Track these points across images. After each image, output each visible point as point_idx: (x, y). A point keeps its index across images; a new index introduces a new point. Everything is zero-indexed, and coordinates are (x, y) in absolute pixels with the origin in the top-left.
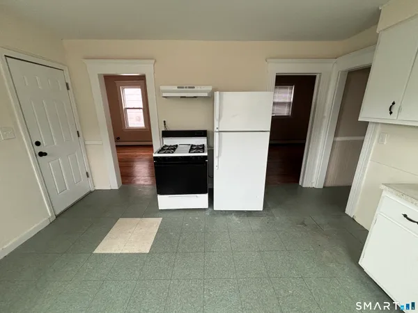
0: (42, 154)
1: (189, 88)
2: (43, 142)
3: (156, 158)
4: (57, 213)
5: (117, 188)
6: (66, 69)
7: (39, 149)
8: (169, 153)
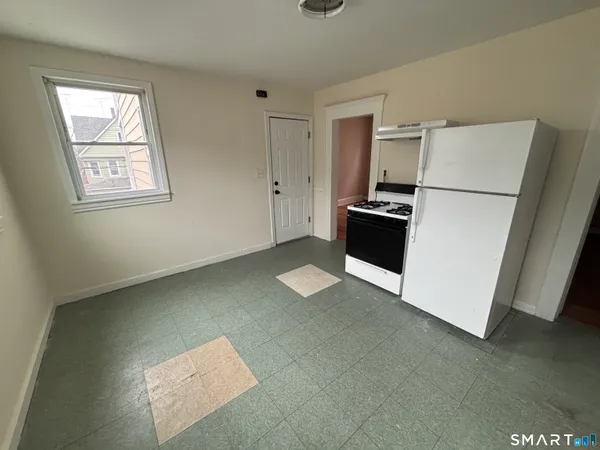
0: (277, 192)
1: (413, 125)
2: (280, 183)
3: (350, 211)
4: (279, 242)
5: (329, 240)
6: (311, 121)
7: (276, 188)
8: (369, 209)
